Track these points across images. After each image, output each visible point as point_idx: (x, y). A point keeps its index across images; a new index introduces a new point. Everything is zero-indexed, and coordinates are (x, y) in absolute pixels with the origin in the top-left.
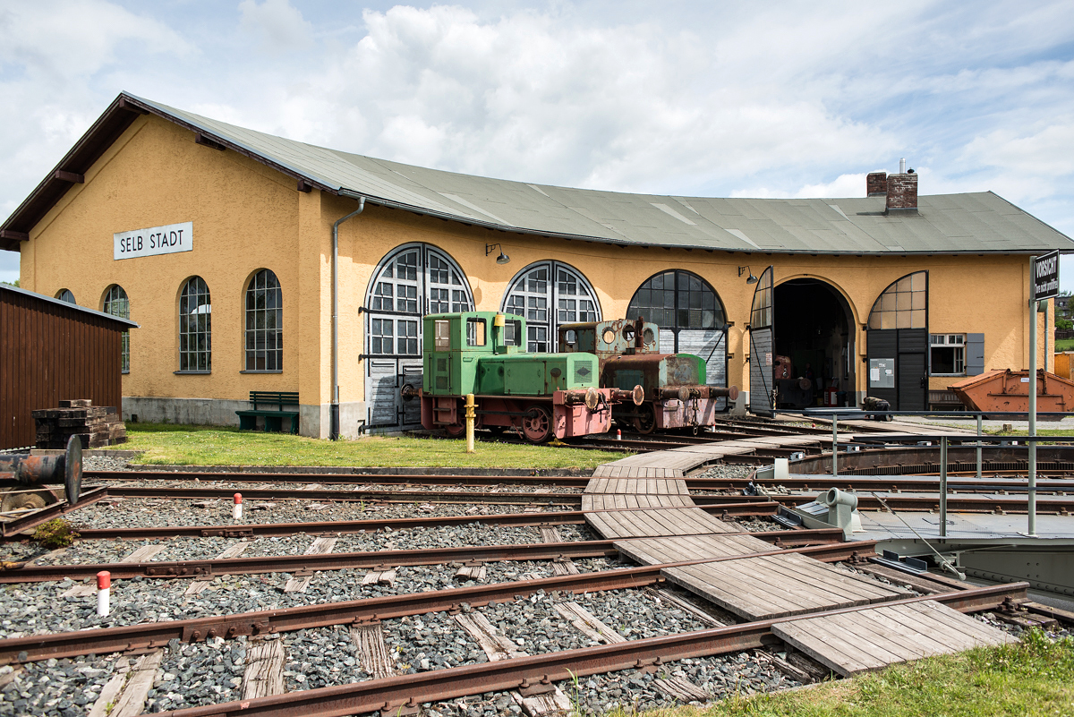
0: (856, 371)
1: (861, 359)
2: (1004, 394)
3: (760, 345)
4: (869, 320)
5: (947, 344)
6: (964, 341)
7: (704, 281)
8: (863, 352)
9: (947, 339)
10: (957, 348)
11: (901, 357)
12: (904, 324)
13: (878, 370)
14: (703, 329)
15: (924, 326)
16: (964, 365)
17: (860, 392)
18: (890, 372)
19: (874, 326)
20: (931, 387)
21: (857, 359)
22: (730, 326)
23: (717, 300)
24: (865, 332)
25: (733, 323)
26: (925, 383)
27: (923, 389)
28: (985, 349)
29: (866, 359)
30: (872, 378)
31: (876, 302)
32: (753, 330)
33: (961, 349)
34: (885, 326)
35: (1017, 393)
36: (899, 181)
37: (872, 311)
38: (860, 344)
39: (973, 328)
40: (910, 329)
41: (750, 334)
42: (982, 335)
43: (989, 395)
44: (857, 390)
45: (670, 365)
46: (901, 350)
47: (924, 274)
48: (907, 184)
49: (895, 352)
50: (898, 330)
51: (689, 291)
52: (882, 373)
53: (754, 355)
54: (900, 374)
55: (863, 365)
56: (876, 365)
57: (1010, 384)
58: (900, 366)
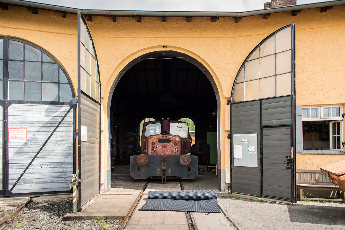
0: (222, 148)
1: (225, 135)
4: (232, 93)
5: (321, 117)
6: (341, 113)
7: (44, 51)
8: (227, 128)
9: (322, 111)
10: (334, 123)
11: (265, 131)
12: (267, 93)
13: (241, 147)
14: (44, 103)
15: (289, 92)
16: (342, 141)
17: (225, 171)
18: (254, 149)
19: (237, 99)
21: (221, 135)
24: (229, 106)
26: (291, 163)
27: (290, 170)
29: (230, 137)
30: (236, 156)
31: (239, 72)
33: (339, 123)
34: (248, 97)
37: (235, 83)
38: (224, 119)
40: (274, 98)
44: (222, 169)
46: (264, 123)
49: (258, 126)
50: (261, 100)
51: (24, 61)
52: (245, 150)
54: (264, 151)
55: (227, 142)
56: (240, 141)
58: (264, 142)
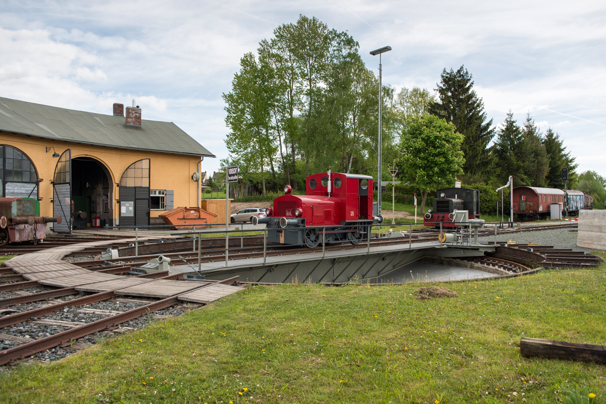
0: (113, 208)
1: (116, 201)
2: (184, 219)
3: (61, 193)
4: (120, 182)
5: (157, 195)
6: (165, 193)
7: (23, 153)
8: (117, 198)
9: (157, 192)
10: (162, 197)
11: (137, 200)
12: (138, 185)
13: (125, 207)
14: (23, 182)
15: (148, 186)
16: (165, 205)
17: (115, 219)
18: (131, 209)
19: (123, 184)
20: (151, 216)
21: (114, 202)
22: (41, 181)
23: (32, 166)
24: (118, 188)
25: (42, 179)
26: (149, 214)
27: (148, 217)
28: (174, 197)
29: (119, 202)
30: (122, 212)
31: (124, 172)
32: (56, 184)
33: (164, 197)
34: (128, 185)
35: (189, 218)
36: (132, 111)
37: (122, 177)
38: (116, 194)
39: (168, 188)
40: (141, 187)
41: (54, 186)
42: (173, 191)
43: (178, 219)
44: (114, 218)
45: (19, 204)
46: (137, 197)
47: (148, 160)
48: (136, 113)
49: (134, 198)
50: (135, 187)
51: (13, 159)
52: (127, 209)
53: (56, 199)
54: (137, 209)
55: (117, 205)
56: (124, 205)
57: (186, 214)
58: (137, 205)
